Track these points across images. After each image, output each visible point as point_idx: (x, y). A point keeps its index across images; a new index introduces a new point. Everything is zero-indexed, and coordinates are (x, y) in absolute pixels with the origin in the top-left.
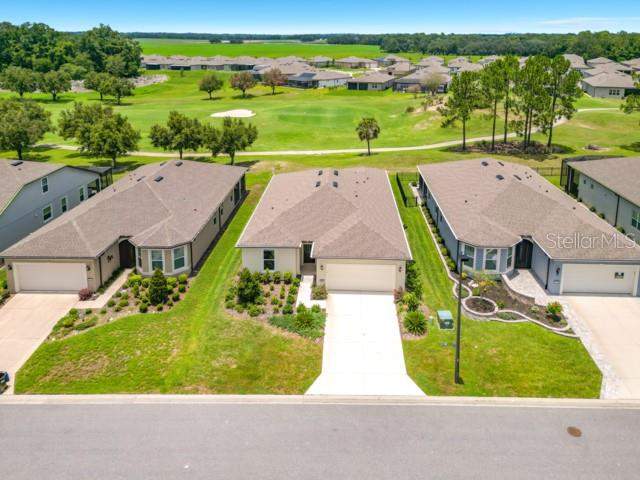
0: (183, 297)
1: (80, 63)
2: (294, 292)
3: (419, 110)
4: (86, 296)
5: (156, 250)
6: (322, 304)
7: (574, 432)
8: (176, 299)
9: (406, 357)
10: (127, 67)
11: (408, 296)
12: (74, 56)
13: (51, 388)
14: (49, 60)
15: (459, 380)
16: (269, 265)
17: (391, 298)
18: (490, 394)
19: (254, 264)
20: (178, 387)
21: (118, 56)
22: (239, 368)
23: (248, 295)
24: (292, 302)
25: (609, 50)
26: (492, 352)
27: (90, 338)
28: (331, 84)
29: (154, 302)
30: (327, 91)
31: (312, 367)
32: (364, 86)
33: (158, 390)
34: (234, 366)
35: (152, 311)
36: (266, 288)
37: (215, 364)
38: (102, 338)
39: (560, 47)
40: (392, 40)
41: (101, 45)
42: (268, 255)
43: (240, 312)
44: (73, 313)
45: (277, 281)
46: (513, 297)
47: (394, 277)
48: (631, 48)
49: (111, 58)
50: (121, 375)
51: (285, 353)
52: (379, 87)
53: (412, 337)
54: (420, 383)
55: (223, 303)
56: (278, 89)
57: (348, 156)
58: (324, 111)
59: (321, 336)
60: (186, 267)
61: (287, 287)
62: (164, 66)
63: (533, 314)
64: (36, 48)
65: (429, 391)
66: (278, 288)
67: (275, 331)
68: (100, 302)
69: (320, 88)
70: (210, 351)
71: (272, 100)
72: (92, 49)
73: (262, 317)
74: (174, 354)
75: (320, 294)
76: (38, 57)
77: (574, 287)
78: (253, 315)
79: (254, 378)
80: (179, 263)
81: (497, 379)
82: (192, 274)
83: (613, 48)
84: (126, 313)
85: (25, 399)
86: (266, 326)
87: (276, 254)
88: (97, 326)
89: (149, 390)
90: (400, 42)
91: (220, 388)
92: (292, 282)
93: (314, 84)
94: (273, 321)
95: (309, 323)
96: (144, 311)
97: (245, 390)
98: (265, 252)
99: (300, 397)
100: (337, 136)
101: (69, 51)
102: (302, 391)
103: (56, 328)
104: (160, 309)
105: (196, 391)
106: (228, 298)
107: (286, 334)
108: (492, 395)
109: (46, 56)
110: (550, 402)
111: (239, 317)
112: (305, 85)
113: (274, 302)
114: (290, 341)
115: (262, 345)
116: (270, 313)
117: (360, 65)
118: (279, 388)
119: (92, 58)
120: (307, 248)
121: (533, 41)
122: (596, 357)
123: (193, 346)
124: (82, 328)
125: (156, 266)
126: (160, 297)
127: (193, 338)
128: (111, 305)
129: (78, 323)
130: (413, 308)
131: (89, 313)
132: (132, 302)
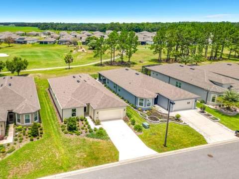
0: (43, 132)
2: (87, 124)
3: (74, 51)
4: (2, 138)
5: (27, 115)
7: (210, 156)
9: (143, 141)
16: (74, 115)
17: (123, 121)
20: (70, 168)
22: (88, 156)
24: (89, 127)
27: (17, 155)
28: (32, 42)
29: (35, 136)
30: (31, 45)
32: (46, 43)
33: (62, 171)
34: (85, 156)
35: (35, 139)
37: (77, 156)
38: (22, 154)
40: (42, 25)
43: (72, 134)
44: (1, 146)
45: (78, 120)
46: (161, 114)
47: (122, 113)
50: (42, 168)
51: (101, 147)
52: (52, 43)
53: (140, 134)
54: (154, 149)
55: (61, 132)
56: (11, 45)
57: (61, 70)
58: (37, 53)
59: (109, 139)
61: (84, 122)
63: (171, 119)
65: (159, 152)
66: (80, 122)
67: (91, 139)
68: (9, 140)
69: (28, 44)
71: (10, 49)
73: (82, 135)
74: (58, 156)
78: (78, 135)
80: (36, 118)
81: (176, 143)
84: (25, 143)
86: (86, 138)
87: (77, 110)
88: (16, 150)
90: (46, 26)
91: (87, 165)
92: (84, 120)
93: (25, 42)
94: (87, 136)
96: (32, 140)
98: (72, 110)
99: (118, 162)
100: (50, 62)
102: (117, 160)
104: (38, 139)
105: (78, 168)
106: (63, 130)
107: (96, 140)
108: (177, 149)
111: (74, 136)
112: (21, 43)
113: (83, 129)
114: (99, 142)
115: (90, 146)
116: (84, 133)
117: (37, 35)
118: (109, 160)
121: (93, 26)
123: (63, 151)
124: (10, 152)
125: (27, 121)
126: (35, 133)
127: (60, 148)
128: (16, 140)
129: (7, 150)
130: (133, 123)
131: (8, 145)
132: (24, 137)
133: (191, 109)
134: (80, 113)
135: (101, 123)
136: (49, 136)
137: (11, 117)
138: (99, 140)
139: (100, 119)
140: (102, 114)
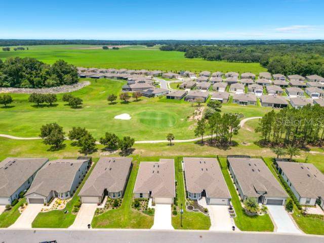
0: (121, 204)
1: (53, 79)
2: (147, 204)
4: (99, 205)
5: (114, 193)
6: (154, 207)
7: (201, 237)
8: (120, 205)
9: (172, 221)
10: (73, 80)
11: (174, 206)
12: (50, 76)
13: (99, 227)
14: (40, 79)
15: (182, 226)
16: (141, 197)
17: (170, 206)
18: (187, 229)
19: (138, 197)
20: (124, 227)
21: (69, 75)
22: (136, 223)
23: (137, 205)
24: (147, 207)
25: (284, 68)
26: (190, 219)
27: (103, 215)
28: (160, 95)
29: (115, 206)
31: (151, 223)
32: (173, 98)
35: (115, 208)
36: (141, 203)
37: (131, 222)
38: (106, 216)
39: (266, 62)
40: (190, 51)
41: (61, 70)
42: (141, 194)
44: (98, 209)
45: (143, 201)
47: (171, 200)
48: (294, 68)
49: (66, 76)
50: (112, 224)
51: (146, 220)
53: (173, 216)
54: (174, 227)
55: (131, 206)
56: (139, 99)
58: (157, 115)
59: (154, 216)
60: (121, 196)
61: (146, 202)
62: (88, 76)
63: (202, 211)
64: (34, 72)
65: (175, 229)
66: (144, 202)
67: (144, 214)
68: (102, 206)
69: (156, 97)
70: (130, 219)
71: (136, 105)
72: (58, 72)
73: (140, 211)
74: (122, 220)
75: (154, 204)
76: (35, 77)
77: (212, 203)
78: (138, 210)
79: (140, 225)
80: (119, 196)
81: (190, 226)
82: (122, 198)
83: (286, 68)
84: (109, 209)
85: (94, 229)
86: (142, 213)
87: (143, 194)
88: (104, 213)
89: (119, 228)
90: (194, 52)
91: (133, 227)
92: (147, 201)
93: (153, 95)
94: (143, 212)
95: (151, 212)
96: (113, 208)
97: (138, 228)
101: (48, 73)
102: (150, 228)
103: (95, 213)
104: (117, 208)
105: (128, 228)
106: (132, 205)
107: (146, 215)
109: (39, 77)
110: (199, 231)
111: (135, 210)
113: (143, 207)
115: (141, 218)
116: (142, 210)
117: (173, 77)
119: (58, 76)
120: (151, 193)
122: (211, 221)
123: (126, 218)
124: (101, 213)
125: (114, 196)
126: (116, 205)
127: (126, 216)
128: (105, 207)
129: (99, 212)
130: (175, 209)
131: (101, 209)
132: (110, 206)
133: (226, 205)
134: (145, 197)
135: (156, 205)
136: (123, 208)
137: (106, 193)
138: (148, 216)
139: (156, 202)
140: (157, 200)
